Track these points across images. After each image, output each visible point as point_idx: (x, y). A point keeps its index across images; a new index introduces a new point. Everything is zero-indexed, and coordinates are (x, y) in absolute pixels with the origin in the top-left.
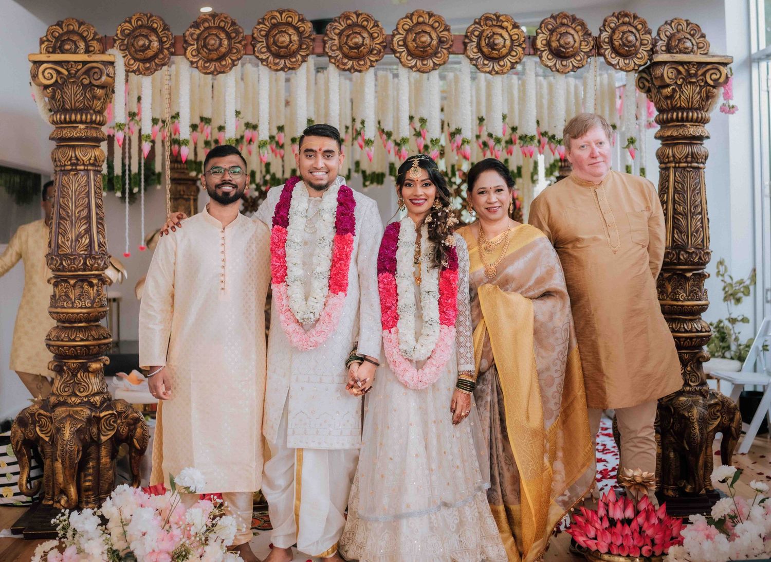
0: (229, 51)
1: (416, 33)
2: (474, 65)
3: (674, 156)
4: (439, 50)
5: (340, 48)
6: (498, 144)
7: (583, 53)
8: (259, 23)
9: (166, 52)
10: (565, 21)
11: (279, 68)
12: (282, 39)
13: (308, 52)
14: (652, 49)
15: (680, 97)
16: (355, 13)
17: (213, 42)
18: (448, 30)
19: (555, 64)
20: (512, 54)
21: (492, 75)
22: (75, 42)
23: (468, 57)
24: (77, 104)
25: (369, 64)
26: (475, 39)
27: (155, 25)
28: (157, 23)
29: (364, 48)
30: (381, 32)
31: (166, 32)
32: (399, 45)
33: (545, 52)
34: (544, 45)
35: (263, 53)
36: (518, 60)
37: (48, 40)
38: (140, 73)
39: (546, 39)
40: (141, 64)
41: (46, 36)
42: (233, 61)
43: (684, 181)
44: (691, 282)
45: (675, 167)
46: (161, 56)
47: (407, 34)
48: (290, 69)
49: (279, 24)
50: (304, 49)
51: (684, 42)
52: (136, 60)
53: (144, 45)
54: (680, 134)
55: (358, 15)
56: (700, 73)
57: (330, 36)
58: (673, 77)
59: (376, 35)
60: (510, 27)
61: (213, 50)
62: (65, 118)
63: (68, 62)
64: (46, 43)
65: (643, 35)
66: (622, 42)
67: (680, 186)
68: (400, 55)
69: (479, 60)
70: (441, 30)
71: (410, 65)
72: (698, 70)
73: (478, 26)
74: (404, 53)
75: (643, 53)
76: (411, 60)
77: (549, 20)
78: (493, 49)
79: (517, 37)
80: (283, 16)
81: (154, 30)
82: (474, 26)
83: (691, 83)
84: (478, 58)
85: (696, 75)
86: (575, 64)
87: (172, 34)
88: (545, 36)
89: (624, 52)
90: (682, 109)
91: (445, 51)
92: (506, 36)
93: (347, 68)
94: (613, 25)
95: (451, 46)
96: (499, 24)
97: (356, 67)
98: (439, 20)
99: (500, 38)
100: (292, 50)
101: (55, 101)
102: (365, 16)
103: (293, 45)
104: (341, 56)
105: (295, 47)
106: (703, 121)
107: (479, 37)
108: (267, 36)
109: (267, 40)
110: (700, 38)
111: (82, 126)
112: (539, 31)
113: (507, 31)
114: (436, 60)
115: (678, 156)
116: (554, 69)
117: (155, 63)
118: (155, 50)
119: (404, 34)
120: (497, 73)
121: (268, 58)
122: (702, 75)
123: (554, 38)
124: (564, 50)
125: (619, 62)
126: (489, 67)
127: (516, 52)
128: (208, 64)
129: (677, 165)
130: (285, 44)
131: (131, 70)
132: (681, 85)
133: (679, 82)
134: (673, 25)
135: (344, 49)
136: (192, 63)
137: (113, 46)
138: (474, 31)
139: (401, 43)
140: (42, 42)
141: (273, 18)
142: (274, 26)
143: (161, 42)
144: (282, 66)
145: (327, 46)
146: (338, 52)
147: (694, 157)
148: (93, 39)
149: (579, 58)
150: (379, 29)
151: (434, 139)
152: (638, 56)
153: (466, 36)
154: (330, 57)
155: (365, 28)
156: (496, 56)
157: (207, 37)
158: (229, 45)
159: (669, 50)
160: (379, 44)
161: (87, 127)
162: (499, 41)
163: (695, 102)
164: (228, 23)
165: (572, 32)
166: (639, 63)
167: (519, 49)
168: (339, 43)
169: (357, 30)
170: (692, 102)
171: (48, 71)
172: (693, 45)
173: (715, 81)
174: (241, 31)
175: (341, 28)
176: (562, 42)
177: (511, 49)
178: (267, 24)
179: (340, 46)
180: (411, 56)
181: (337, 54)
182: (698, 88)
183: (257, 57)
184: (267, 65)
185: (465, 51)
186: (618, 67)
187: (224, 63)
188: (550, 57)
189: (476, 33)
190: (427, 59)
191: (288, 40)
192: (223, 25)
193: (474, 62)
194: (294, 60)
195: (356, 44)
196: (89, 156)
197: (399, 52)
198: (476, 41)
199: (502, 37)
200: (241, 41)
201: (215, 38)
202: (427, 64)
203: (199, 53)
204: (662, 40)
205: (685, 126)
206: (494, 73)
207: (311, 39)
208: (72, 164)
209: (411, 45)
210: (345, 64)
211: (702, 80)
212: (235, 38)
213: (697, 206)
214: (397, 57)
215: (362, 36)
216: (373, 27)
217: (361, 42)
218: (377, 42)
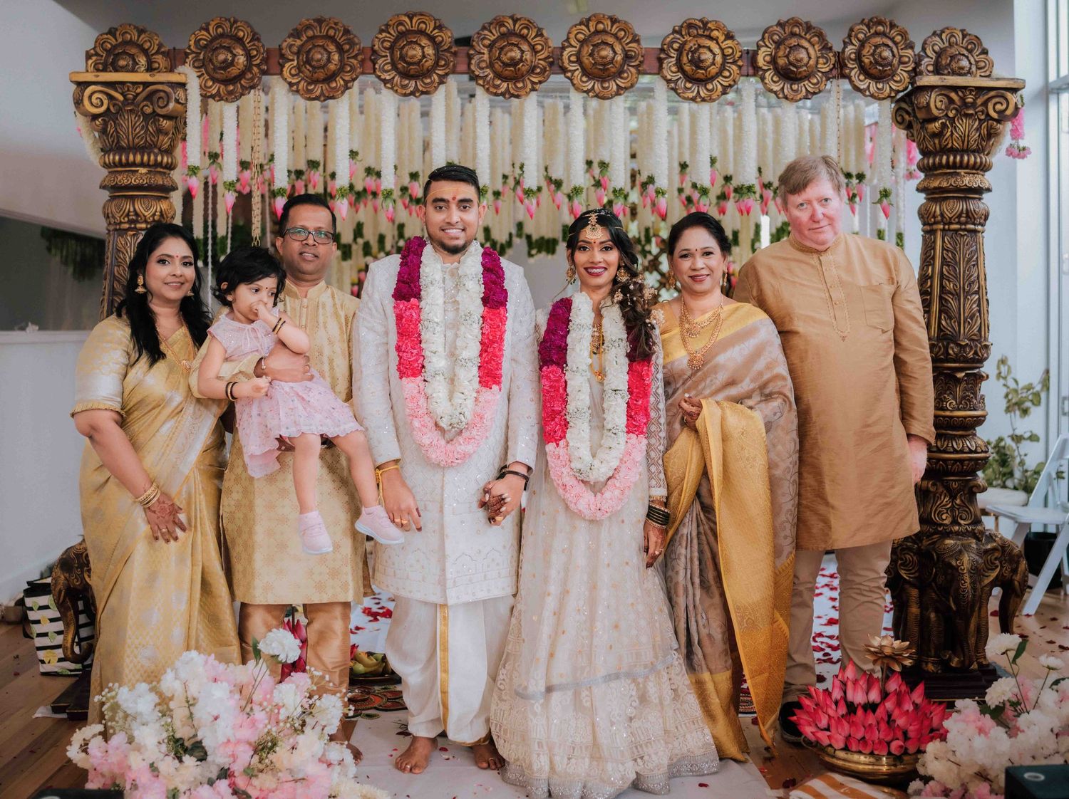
0: (341, 69)
1: (593, 45)
2: (672, 89)
3: (942, 215)
4: (625, 68)
5: (491, 66)
6: (704, 197)
7: (820, 74)
8: (381, 31)
9: (255, 68)
10: (796, 30)
11: (408, 92)
12: (411, 53)
13: (447, 71)
14: (914, 69)
15: (952, 134)
16: (512, 17)
17: (319, 56)
18: (638, 41)
19: (783, 88)
20: (723, 74)
21: (696, 102)
22: (132, 57)
23: (664, 78)
24: (136, 141)
25: (530, 86)
26: (674, 54)
27: (241, 34)
28: (242, 31)
29: (523, 65)
30: (546, 43)
31: (256, 43)
32: (570, 62)
33: (769, 72)
34: (768, 63)
35: (387, 71)
36: (732, 83)
37: (97, 54)
38: (221, 99)
39: (771, 55)
40: (222, 87)
41: (94, 49)
42: (346, 82)
43: (955, 249)
44: (963, 385)
45: (944, 230)
46: (249, 76)
47: (581, 46)
48: (423, 93)
49: (409, 32)
50: (442, 66)
51: (959, 60)
52: (214, 80)
53: (225, 60)
54: (951, 185)
55: (515, 21)
56: (979, 101)
57: (478, 48)
58: (943, 107)
59: (539, 47)
60: (722, 38)
61: (319, 68)
62: (120, 159)
63: (123, 83)
64: (94, 58)
65: (902, 49)
66: (874, 58)
67: (950, 255)
68: (572, 75)
69: (680, 82)
70: (628, 41)
71: (585, 89)
72: (977, 98)
73: (678, 36)
74: (577, 73)
75: (902, 75)
76: (586, 82)
77: (775, 28)
78: (699, 67)
79: (731, 51)
80: (414, 21)
81: (240, 41)
82: (672, 36)
83: (967, 116)
84: (678, 79)
85: (973, 105)
86: (809, 89)
87: (263, 46)
88: (769, 50)
89: (877, 72)
90: (953, 151)
91: (632, 70)
92: (717, 50)
93: (499, 92)
94: (861, 36)
95: (641, 62)
96: (706, 33)
97: (512, 91)
98: (626, 28)
99: (708, 52)
100: (425, 68)
101: (107, 136)
102: (526, 22)
103: (426, 61)
104: (491, 75)
105: (430, 63)
106: (984, 168)
107: (680, 51)
108: (391, 49)
109: (392, 54)
110: (980, 54)
111: (143, 170)
112: (761, 43)
113: (718, 43)
114: (620, 82)
115: (948, 214)
116: (781, 96)
117: (241, 85)
118: (241, 67)
119: (578, 46)
120: (703, 100)
121: (393, 78)
122: (982, 105)
123: (781, 53)
124: (795, 70)
125: (869, 86)
126: (693, 92)
127: (729, 71)
128: (312, 87)
129: (947, 227)
130: (416, 60)
131: (208, 94)
132: (954, 118)
133: (951, 115)
134: (944, 36)
135: (497, 66)
136: (291, 84)
137: (184, 63)
138: (673, 42)
139: (573, 58)
140: (88, 56)
141: (401, 24)
142: (402, 35)
143: (249, 57)
144: (412, 89)
145: (473, 62)
146: (488, 71)
147: (970, 216)
148: (157, 53)
149: (815, 81)
150: (543, 39)
151: (617, 189)
152: (895, 78)
153: (662, 50)
154: (477, 77)
155: (524, 38)
156: (702, 77)
157: (310, 49)
158: (341, 60)
159: (937, 70)
160: (544, 60)
161: (150, 172)
162: (707, 56)
163: (972, 142)
164: (339, 31)
165: (806, 44)
166: (897, 88)
167: (734, 67)
168: (490, 58)
169: (514, 40)
170: (968, 142)
171: (96, 95)
172: (971, 64)
173: (1001, 113)
174: (356, 40)
175: (492, 38)
176: (792, 58)
177: (723, 68)
178: (392, 32)
179: (490, 62)
180: (587, 76)
181: (486, 74)
182: (977, 123)
183: (379, 77)
184: (392, 88)
185: (659, 71)
186: (867, 93)
187: (334, 85)
188: (775, 79)
189: (676, 46)
190: (608, 81)
191: (421, 54)
192: (333, 34)
193: (673, 85)
194: (428, 81)
195: (512, 59)
196: (152, 211)
197: (570, 71)
198: (675, 56)
199: (711, 51)
200: (357, 55)
201: (322, 51)
202: (609, 87)
203: (300, 71)
204: (928, 56)
205: (958, 174)
206: (699, 100)
207: (451, 53)
208: (130, 222)
209: (586, 61)
210: (497, 87)
211: (982, 112)
212: (348, 51)
213: (973, 282)
214: (568, 78)
215: (520, 49)
216: (535, 37)
217: (519, 57)
218: (540, 57)
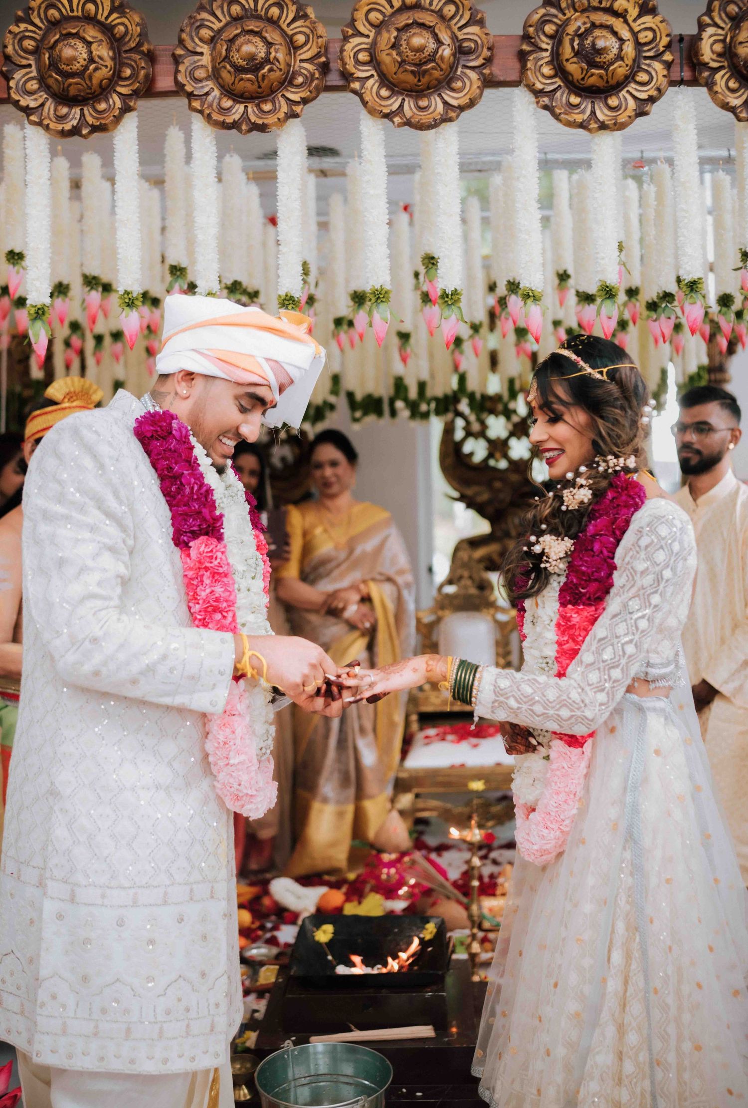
1: (398, 30)
2: (545, 107)
4: (459, 73)
5: (215, 75)
6: (608, 302)
8: (18, 20)
11: (68, 127)
12: (67, 52)
13: (137, 88)
18: (481, 23)
20: (638, 79)
21: (589, 130)
23: (530, 89)
25: (285, 108)
26: (546, 44)
29: (271, 70)
30: (313, 31)
32: (358, 62)
33: (723, 72)
34: (719, 55)
35: (30, 93)
36: (655, 94)
39: (724, 41)
47: (378, 33)
48: (94, 129)
49: (65, 18)
50: (125, 79)
57: (190, 45)
59: (301, 39)
60: (633, 12)
68: (362, 87)
69: (558, 94)
70: (463, 22)
71: (386, 111)
73: (553, 11)
74: (371, 82)
76: (388, 98)
78: (592, 64)
79: (650, 35)
82: (543, 11)
84: (555, 90)
88: (720, 31)
91: (473, 75)
92: (625, 34)
93: (229, 120)
95: (489, 61)
96: (606, 4)
97: (253, 119)
99: (609, 36)
100: (95, 81)
103: (96, 69)
104: (216, 93)
105: (104, 73)
107: (557, 38)
108: (37, 51)
109: (39, 61)
112: (707, 19)
113: (626, 22)
114: (450, 97)
116: (744, 115)
119: (372, 35)
120: (603, 127)
121: (42, 105)
123: (743, 36)
126: (583, 112)
127: (649, 73)
130: (76, 67)
135: (224, 74)
138: (544, 21)
139: (363, 57)
142: (54, 25)
144: (75, 122)
145: (182, 68)
146: (209, 84)
150: (308, 23)
151: (449, 292)
153: (525, 36)
154: (190, 96)
155: (274, 22)
156: (601, 84)
160: (310, 60)
162: (607, 43)
167: (657, 66)
168: (213, 60)
169: (252, 25)
175: (217, 26)
177: (636, 67)
178: (37, 21)
179: (214, 68)
180: (388, 88)
181: (206, 90)
183: (16, 104)
184: (40, 124)
185: (522, 77)
188: (732, 84)
189: (549, 29)
190: (428, 96)
191: (85, 56)
193: (546, 100)
194: (103, 106)
195: (251, 57)
197: (359, 79)
198: (549, 47)
199: (615, 34)
202: (429, 107)
206: (594, 126)
207: (142, 53)
209: (387, 60)
210: (226, 112)
214: (355, 92)
215: (264, 40)
216: (294, 20)
217: (263, 55)
218: (304, 57)
